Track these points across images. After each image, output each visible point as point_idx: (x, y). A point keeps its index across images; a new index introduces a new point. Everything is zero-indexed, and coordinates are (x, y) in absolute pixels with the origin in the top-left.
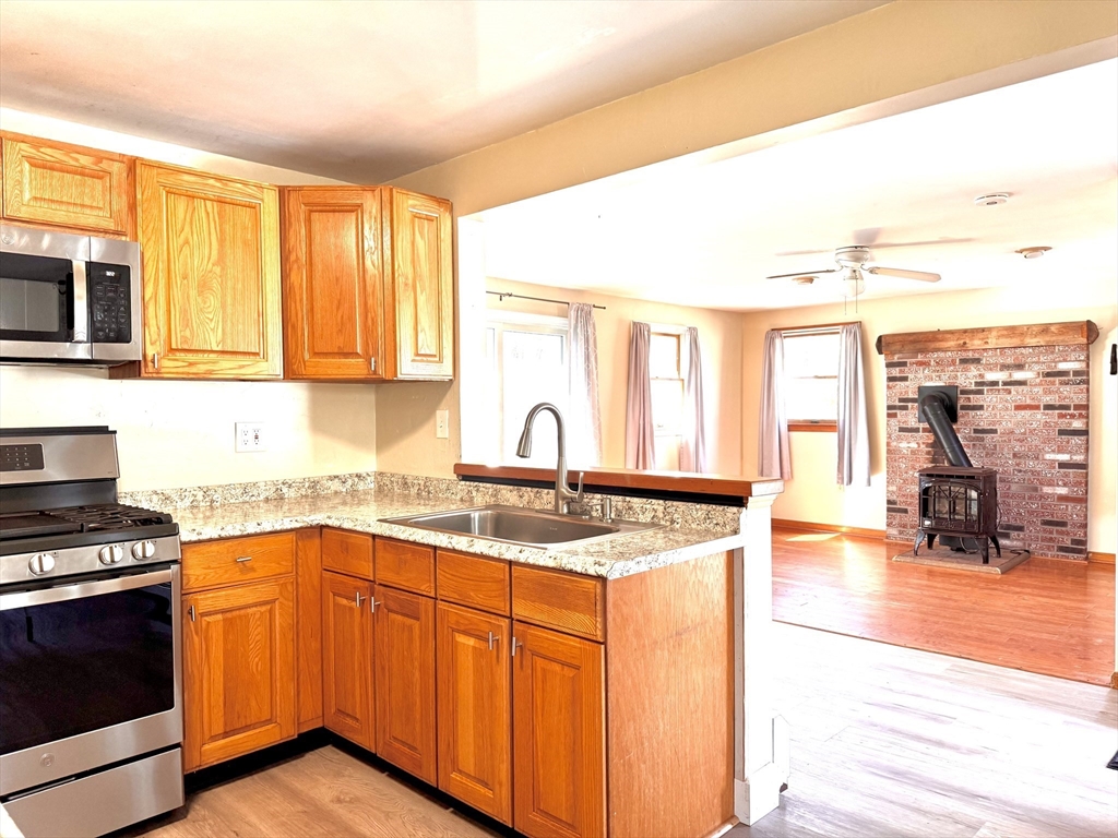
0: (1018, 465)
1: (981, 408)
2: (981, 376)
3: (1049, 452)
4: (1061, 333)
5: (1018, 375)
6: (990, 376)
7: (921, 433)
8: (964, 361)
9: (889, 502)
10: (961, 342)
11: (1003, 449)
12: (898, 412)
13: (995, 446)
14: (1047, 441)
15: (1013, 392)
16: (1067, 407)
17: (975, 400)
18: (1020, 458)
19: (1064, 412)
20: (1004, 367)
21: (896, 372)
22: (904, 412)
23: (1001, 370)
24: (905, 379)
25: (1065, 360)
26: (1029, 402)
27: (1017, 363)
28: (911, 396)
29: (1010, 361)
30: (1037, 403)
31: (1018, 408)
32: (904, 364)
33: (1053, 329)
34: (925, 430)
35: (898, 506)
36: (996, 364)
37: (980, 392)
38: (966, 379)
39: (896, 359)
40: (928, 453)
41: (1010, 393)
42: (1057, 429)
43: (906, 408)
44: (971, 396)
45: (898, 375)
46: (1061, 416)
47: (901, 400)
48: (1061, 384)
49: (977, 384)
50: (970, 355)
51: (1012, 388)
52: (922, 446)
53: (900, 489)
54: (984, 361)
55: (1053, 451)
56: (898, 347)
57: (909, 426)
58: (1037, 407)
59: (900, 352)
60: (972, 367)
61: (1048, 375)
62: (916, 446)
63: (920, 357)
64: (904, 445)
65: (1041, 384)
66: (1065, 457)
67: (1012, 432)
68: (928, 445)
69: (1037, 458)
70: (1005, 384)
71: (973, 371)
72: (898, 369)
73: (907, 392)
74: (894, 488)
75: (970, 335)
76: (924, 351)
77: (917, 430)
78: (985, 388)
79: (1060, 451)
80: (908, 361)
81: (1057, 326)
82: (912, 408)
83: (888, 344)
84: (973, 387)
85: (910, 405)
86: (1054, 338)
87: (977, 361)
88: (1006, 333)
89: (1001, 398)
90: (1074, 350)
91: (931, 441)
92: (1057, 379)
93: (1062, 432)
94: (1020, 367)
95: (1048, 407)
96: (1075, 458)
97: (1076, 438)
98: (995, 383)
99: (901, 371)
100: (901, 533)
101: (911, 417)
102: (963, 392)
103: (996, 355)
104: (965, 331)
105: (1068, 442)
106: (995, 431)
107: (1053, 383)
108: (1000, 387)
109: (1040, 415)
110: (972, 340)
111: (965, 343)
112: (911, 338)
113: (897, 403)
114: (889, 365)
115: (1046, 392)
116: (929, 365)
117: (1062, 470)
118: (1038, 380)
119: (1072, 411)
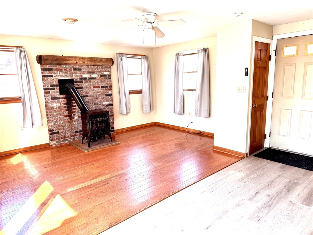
0: (96, 107)
1: (82, 88)
2: (81, 76)
3: (104, 102)
4: (106, 62)
5: (93, 76)
6: (85, 76)
7: (61, 99)
8: (75, 69)
9: (50, 131)
10: (75, 62)
11: (91, 102)
12: (50, 91)
13: (88, 101)
14: (103, 98)
15: (92, 82)
16: (106, 87)
17: (80, 85)
18: (96, 105)
19: (106, 88)
20: (89, 73)
21: (47, 73)
22: (53, 91)
23: (88, 73)
24: (52, 76)
25: (106, 71)
26: (97, 85)
27: (93, 71)
28: (55, 84)
29: (90, 70)
30: (99, 85)
31: (94, 87)
32: (51, 69)
33: (103, 60)
34: (63, 98)
35: (55, 131)
36: (86, 71)
37: (81, 82)
38: (76, 76)
39: (48, 67)
40: (65, 107)
41: (91, 82)
42: (105, 94)
43: (54, 89)
44: (79, 83)
45: (48, 74)
46: (106, 90)
47: (51, 86)
48: (105, 79)
49: (80, 79)
50: (77, 67)
51: (92, 80)
52: (62, 105)
53: (55, 124)
54: (82, 70)
55: (105, 101)
56: (50, 62)
57: (56, 97)
58: (99, 87)
59: (51, 64)
60: (78, 72)
61: (101, 76)
62: (60, 105)
63: (58, 67)
64: (54, 105)
65: (99, 79)
66: (108, 103)
67: (93, 96)
68: (64, 104)
69: (101, 104)
70: (89, 79)
71: (78, 73)
72: (48, 72)
73: (53, 82)
74: (52, 124)
75: (78, 59)
76: (60, 64)
77: (59, 98)
78: (83, 80)
79: (107, 101)
80: (53, 68)
81: (105, 59)
82: (56, 89)
83: (45, 60)
84: (79, 80)
85: (55, 87)
86: (104, 63)
87: (80, 70)
88: (90, 60)
89: (89, 84)
90: (108, 68)
91: (65, 102)
92: (104, 77)
93: (107, 95)
94: (93, 73)
95: (102, 87)
96: (110, 103)
97: (110, 96)
98: (86, 78)
99: (50, 73)
100: (57, 142)
101: (56, 93)
102: (76, 82)
103: (86, 68)
104: (76, 57)
105: (108, 98)
106: (87, 96)
107: (103, 79)
108: (88, 80)
109: (100, 90)
110: (79, 61)
111: (77, 62)
112: (56, 58)
113: (49, 87)
114: (43, 70)
115: (102, 82)
116: (62, 70)
117: (107, 107)
118: (99, 78)
119: (108, 88)
